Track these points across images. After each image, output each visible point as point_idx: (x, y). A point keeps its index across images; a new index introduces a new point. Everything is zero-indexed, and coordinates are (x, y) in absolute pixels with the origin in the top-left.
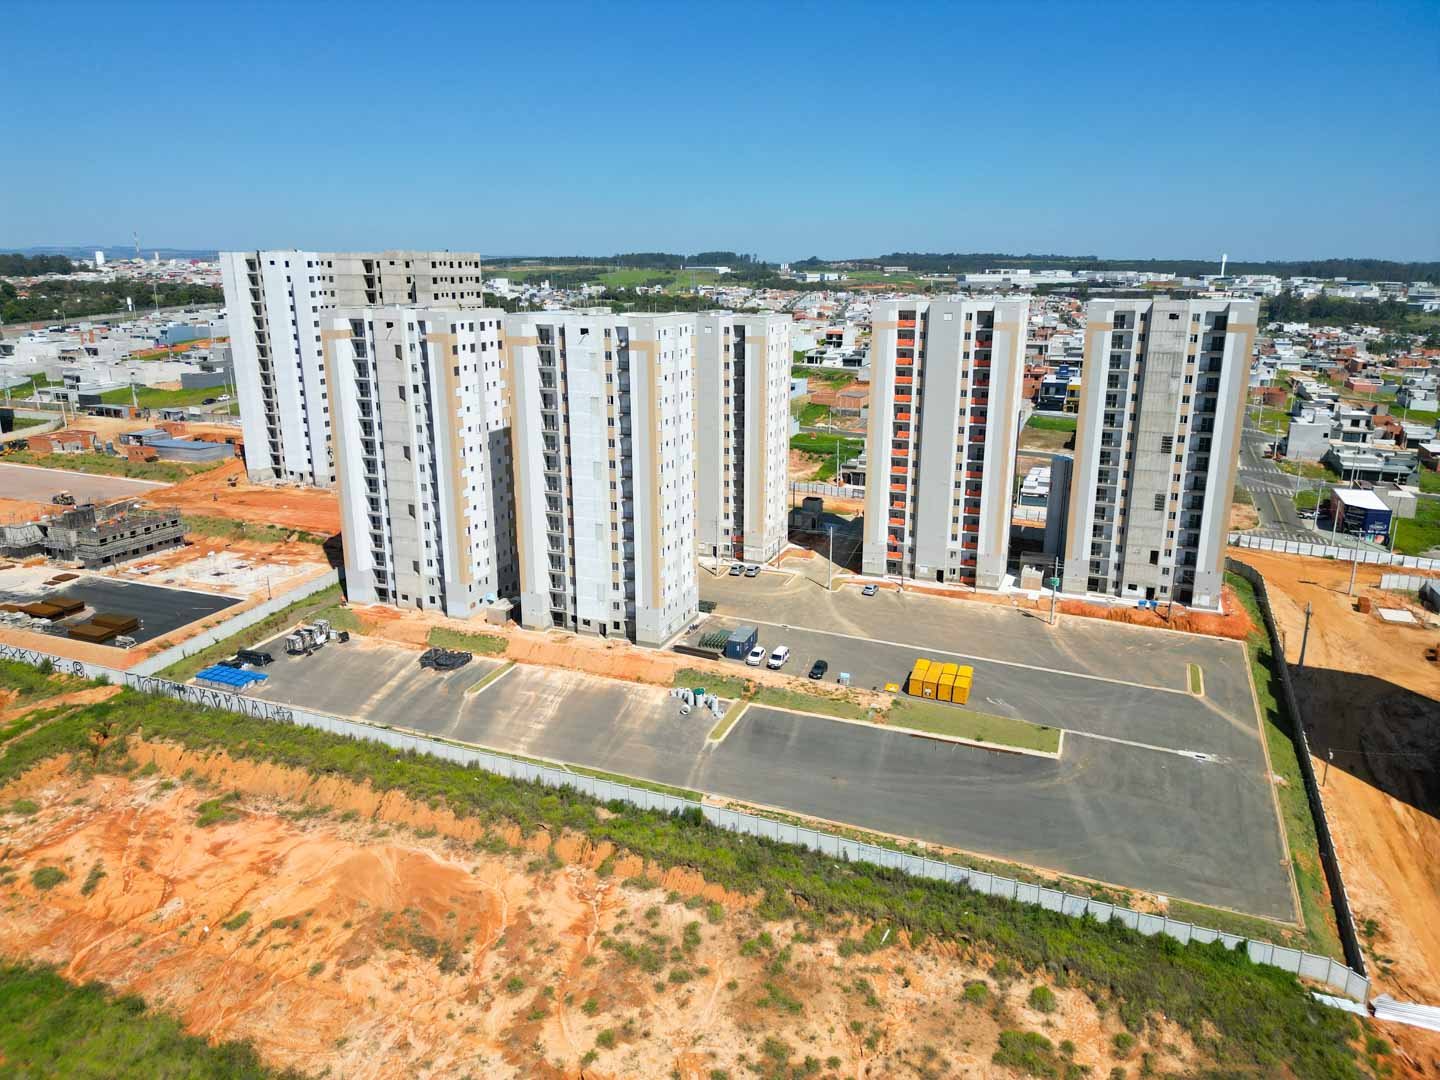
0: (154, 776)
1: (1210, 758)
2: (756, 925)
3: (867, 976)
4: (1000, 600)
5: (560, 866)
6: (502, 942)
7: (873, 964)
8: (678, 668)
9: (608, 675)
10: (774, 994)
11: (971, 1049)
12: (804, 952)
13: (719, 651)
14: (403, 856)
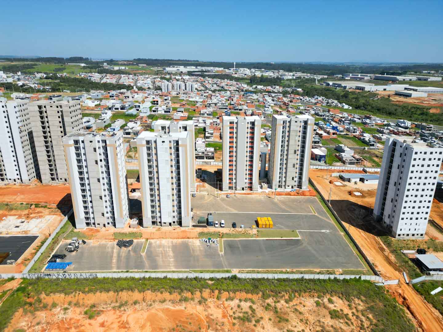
0: (58, 307)
1: (328, 231)
2: (264, 302)
3: (295, 307)
4: (259, 194)
5: (207, 300)
6: (209, 326)
7: (295, 304)
8: (198, 232)
9: (178, 238)
10: (281, 318)
11: (326, 317)
12: (279, 305)
13: (205, 224)
14: (163, 310)
